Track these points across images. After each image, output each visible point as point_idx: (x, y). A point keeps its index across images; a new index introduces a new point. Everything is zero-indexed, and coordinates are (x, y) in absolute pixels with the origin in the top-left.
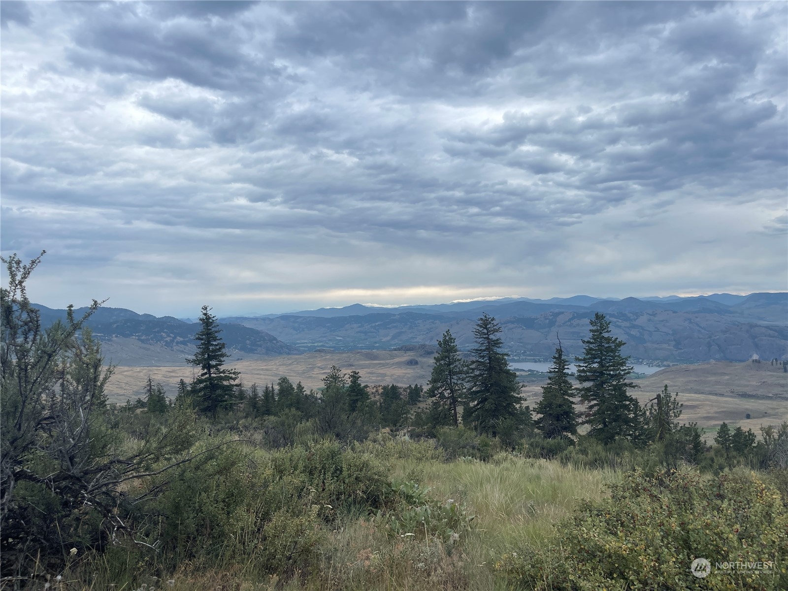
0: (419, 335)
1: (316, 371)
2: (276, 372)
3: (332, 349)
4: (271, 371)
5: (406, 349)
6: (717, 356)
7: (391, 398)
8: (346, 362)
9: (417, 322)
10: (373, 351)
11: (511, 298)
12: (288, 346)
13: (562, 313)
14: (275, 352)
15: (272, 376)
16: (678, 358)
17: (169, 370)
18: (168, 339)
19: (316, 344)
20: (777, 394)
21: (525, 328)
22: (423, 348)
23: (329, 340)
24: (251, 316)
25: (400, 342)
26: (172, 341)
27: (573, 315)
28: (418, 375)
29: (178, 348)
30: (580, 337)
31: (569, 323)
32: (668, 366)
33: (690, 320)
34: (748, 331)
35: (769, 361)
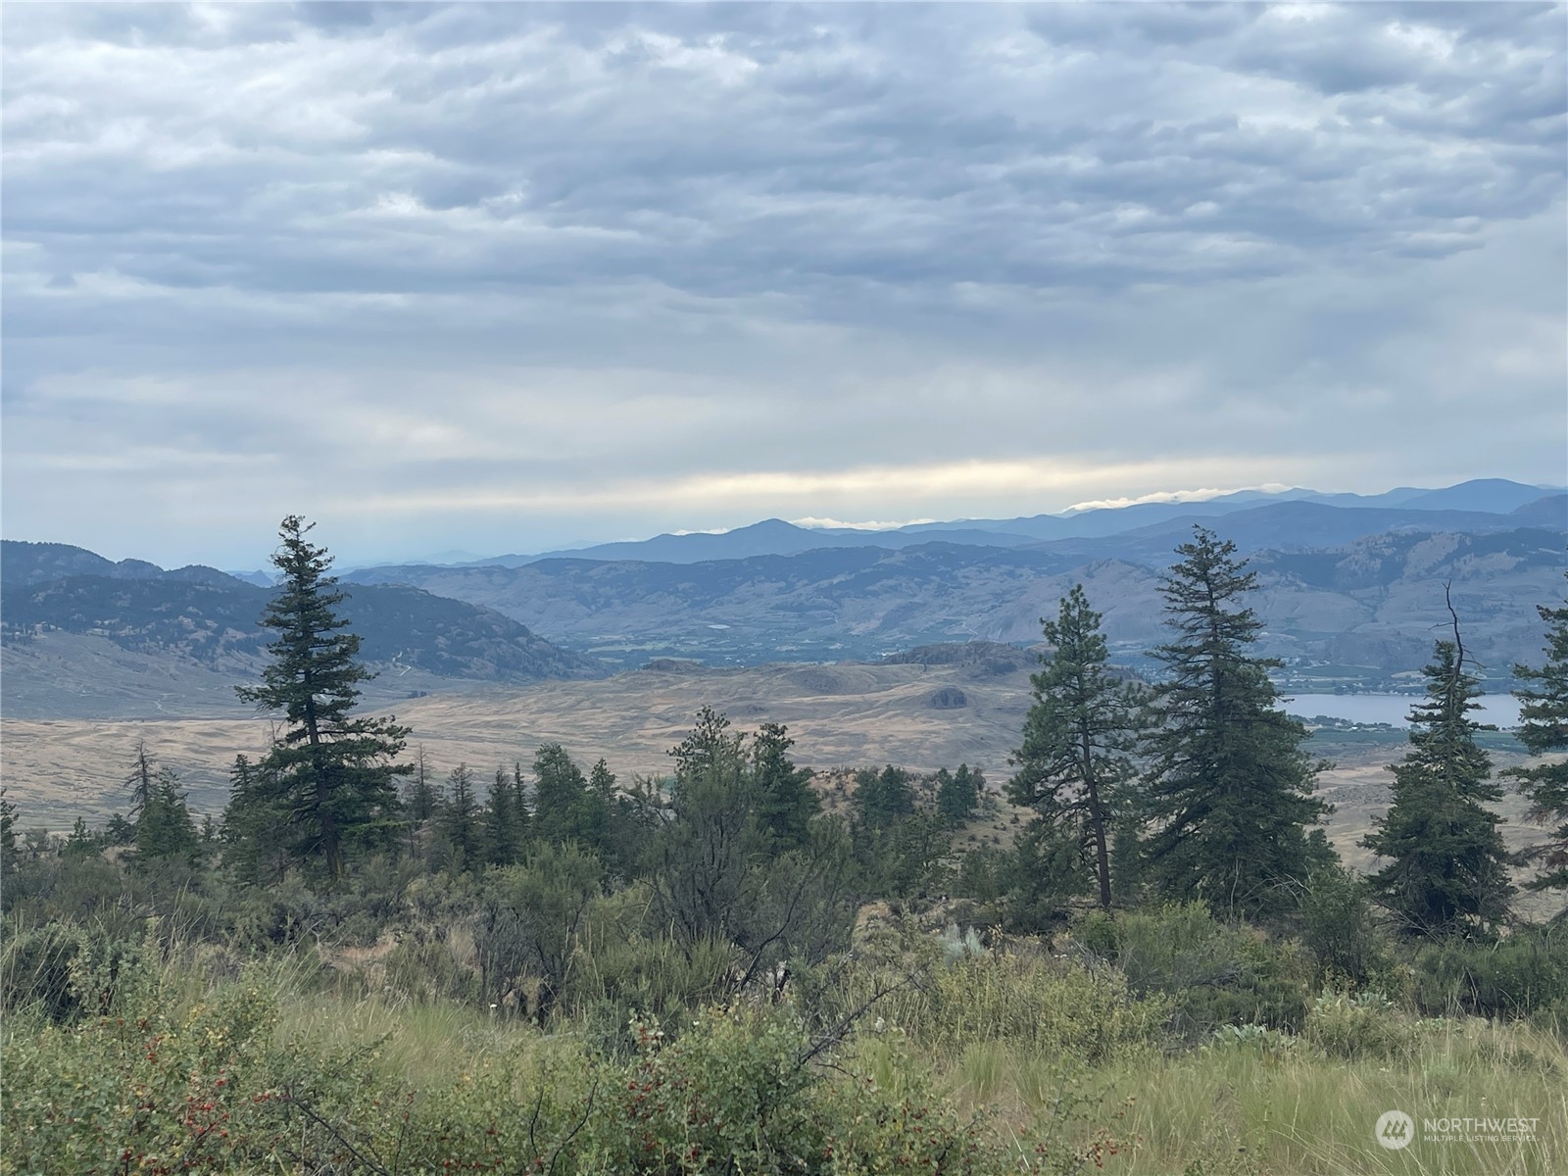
0: (967, 615)
1: (651, 728)
2: (527, 731)
3: (698, 661)
4: (511, 727)
5: (926, 657)
7: (885, 807)
8: (741, 699)
9: (960, 573)
10: (826, 664)
11: (1261, 493)
12: (563, 650)
13: (1426, 536)
14: (526, 670)
15: (518, 743)
17: (207, 730)
18: (201, 635)
19: (648, 647)
21: (1304, 585)
22: (982, 655)
23: (689, 634)
24: (450, 562)
25: (907, 637)
26: (212, 641)
27: (1461, 542)
28: (967, 737)
29: (232, 663)
30: (1483, 611)
31: (1446, 569)
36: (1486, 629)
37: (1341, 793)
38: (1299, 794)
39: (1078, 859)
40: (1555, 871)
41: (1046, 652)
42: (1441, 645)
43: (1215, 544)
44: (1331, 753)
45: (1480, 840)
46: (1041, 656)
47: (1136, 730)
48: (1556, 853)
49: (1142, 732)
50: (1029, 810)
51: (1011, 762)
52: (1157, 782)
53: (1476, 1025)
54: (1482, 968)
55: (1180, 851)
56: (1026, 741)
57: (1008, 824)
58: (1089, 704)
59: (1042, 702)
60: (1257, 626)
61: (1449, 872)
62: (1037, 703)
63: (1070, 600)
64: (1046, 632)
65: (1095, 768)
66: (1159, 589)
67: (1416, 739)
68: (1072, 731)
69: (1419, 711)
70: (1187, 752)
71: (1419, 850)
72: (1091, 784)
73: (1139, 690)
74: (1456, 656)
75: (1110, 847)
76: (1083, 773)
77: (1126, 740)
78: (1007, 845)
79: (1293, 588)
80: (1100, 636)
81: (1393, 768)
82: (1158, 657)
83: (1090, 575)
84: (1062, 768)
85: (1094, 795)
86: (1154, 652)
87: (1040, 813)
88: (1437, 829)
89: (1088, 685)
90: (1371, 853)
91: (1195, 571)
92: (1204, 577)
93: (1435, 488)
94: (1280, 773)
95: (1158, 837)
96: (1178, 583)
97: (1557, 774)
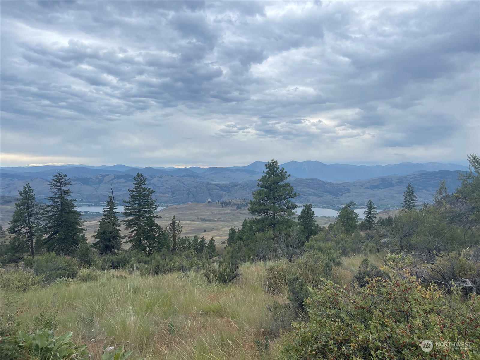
11: (74, 165)
13: (108, 175)
16: (173, 202)
20: (218, 219)
21: (82, 184)
22: (3, 199)
27: (115, 176)
30: (119, 190)
31: (111, 182)
32: (168, 206)
33: (180, 180)
34: (206, 187)
35: (215, 202)
36: (119, 193)
37: (88, 227)
38: (79, 227)
39: (26, 245)
40: (130, 239)
41: (20, 198)
42: (109, 197)
43: (62, 175)
44: (87, 218)
45: (116, 235)
46: (18, 199)
47: (42, 215)
48: (130, 236)
49: (43, 216)
50: (14, 234)
51: (9, 224)
52: (46, 226)
53: (112, 271)
54: (114, 260)
55: (51, 241)
56: (13, 219)
57: (8, 238)
58: (30, 210)
59: (18, 210)
60: (71, 192)
61: (110, 241)
62: (17, 210)
63: (26, 186)
64: (19, 194)
65: (31, 224)
66: (48, 184)
67: (104, 215)
68: (25, 216)
69: (105, 210)
70: (54, 220)
71: (104, 237)
72: (30, 228)
73: (43, 206)
74: (112, 199)
75: (34, 241)
76: (28, 225)
77: (39, 218)
78: (8, 243)
79: (80, 185)
80: (34, 195)
81: (99, 221)
82: (48, 199)
83: (32, 181)
84: (22, 224)
85: (30, 230)
86: (47, 198)
87: (16, 235)
88: (108, 233)
89: (30, 206)
90: (94, 239)
91: (57, 180)
92: (59, 182)
93: (110, 166)
94: (75, 223)
95: (46, 239)
96: (53, 183)
97: (130, 221)
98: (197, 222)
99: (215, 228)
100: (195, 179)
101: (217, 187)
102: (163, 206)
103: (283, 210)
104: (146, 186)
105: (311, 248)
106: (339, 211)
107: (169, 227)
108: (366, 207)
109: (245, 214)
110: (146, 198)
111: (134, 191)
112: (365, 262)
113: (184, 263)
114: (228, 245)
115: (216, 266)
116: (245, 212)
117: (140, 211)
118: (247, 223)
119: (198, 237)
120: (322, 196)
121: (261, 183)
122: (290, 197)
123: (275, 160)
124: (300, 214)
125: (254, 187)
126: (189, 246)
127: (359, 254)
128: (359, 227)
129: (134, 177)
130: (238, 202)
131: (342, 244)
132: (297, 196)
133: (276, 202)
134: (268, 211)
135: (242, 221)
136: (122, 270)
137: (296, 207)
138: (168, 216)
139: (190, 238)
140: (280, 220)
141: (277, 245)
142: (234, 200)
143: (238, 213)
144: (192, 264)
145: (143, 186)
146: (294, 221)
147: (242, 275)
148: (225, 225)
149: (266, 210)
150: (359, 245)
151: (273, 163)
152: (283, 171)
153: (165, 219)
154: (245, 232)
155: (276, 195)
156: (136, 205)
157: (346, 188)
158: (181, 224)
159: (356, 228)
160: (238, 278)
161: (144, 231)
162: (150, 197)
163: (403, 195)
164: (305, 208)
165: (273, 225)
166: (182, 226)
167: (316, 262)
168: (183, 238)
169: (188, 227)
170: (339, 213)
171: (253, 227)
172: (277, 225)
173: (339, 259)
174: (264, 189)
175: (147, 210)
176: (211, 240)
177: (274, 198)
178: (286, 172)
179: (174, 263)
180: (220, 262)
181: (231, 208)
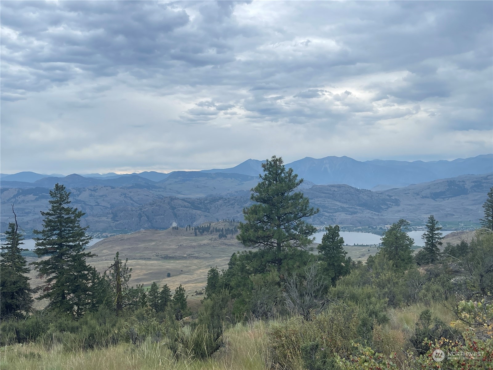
6: (146, 226)
13: (7, 189)
16: (115, 229)
20: (190, 255)
27: (18, 191)
30: (25, 213)
31: (13, 200)
32: (107, 237)
33: (125, 194)
34: (169, 203)
35: (184, 227)
40: (46, 293)
42: (11, 224)
45: (23, 286)
48: (46, 288)
53: (18, 347)
54: (21, 327)
61: (12, 297)
67: (2, 255)
69: (4, 246)
74: (15, 227)
88: (9, 284)
93: (10, 174)
97: (46, 263)
98: (156, 262)
99: (184, 269)
100: (151, 191)
101: (186, 204)
102: (99, 237)
103: (294, 237)
104: (70, 205)
105: (339, 295)
106: (383, 235)
107: (110, 271)
108: (425, 228)
109: (232, 245)
110: (71, 225)
111: (51, 215)
112: (426, 316)
113: (136, 328)
114: (206, 297)
115: (186, 331)
116: (233, 241)
117: (61, 247)
118: (236, 260)
119: (158, 284)
120: (355, 213)
121: (256, 194)
122: (304, 215)
123: (278, 157)
124: (321, 243)
125: (245, 202)
126: (144, 301)
127: (415, 303)
128: (415, 260)
129: (51, 191)
130: (221, 226)
131: (389, 289)
132: (315, 213)
133: (282, 224)
134: (269, 240)
135: (229, 256)
136: (33, 344)
137: (314, 230)
138: (107, 253)
139: (145, 288)
140: (289, 253)
141: (285, 294)
142: (214, 224)
143: (221, 244)
144: (148, 330)
145: (65, 206)
146: (312, 254)
147: (229, 344)
148: (201, 264)
149: (267, 237)
150: (415, 289)
151: (275, 161)
152: (290, 174)
153: (104, 258)
154: (234, 275)
155: (281, 213)
156: (54, 238)
157: (393, 198)
158: (130, 266)
159: (411, 262)
160: (222, 349)
161: (69, 278)
162: (77, 222)
163: (483, 207)
164: (328, 232)
165: (278, 262)
166: (131, 269)
167: (348, 319)
168: (132, 287)
169: (141, 269)
170: (383, 238)
171: (246, 267)
172: (285, 260)
173: (385, 313)
174: (262, 203)
175: (73, 244)
176: (178, 289)
177: (279, 218)
178: (296, 176)
179: (119, 329)
180: (194, 326)
181: (210, 237)
